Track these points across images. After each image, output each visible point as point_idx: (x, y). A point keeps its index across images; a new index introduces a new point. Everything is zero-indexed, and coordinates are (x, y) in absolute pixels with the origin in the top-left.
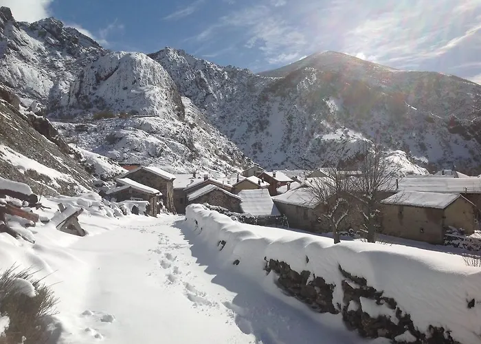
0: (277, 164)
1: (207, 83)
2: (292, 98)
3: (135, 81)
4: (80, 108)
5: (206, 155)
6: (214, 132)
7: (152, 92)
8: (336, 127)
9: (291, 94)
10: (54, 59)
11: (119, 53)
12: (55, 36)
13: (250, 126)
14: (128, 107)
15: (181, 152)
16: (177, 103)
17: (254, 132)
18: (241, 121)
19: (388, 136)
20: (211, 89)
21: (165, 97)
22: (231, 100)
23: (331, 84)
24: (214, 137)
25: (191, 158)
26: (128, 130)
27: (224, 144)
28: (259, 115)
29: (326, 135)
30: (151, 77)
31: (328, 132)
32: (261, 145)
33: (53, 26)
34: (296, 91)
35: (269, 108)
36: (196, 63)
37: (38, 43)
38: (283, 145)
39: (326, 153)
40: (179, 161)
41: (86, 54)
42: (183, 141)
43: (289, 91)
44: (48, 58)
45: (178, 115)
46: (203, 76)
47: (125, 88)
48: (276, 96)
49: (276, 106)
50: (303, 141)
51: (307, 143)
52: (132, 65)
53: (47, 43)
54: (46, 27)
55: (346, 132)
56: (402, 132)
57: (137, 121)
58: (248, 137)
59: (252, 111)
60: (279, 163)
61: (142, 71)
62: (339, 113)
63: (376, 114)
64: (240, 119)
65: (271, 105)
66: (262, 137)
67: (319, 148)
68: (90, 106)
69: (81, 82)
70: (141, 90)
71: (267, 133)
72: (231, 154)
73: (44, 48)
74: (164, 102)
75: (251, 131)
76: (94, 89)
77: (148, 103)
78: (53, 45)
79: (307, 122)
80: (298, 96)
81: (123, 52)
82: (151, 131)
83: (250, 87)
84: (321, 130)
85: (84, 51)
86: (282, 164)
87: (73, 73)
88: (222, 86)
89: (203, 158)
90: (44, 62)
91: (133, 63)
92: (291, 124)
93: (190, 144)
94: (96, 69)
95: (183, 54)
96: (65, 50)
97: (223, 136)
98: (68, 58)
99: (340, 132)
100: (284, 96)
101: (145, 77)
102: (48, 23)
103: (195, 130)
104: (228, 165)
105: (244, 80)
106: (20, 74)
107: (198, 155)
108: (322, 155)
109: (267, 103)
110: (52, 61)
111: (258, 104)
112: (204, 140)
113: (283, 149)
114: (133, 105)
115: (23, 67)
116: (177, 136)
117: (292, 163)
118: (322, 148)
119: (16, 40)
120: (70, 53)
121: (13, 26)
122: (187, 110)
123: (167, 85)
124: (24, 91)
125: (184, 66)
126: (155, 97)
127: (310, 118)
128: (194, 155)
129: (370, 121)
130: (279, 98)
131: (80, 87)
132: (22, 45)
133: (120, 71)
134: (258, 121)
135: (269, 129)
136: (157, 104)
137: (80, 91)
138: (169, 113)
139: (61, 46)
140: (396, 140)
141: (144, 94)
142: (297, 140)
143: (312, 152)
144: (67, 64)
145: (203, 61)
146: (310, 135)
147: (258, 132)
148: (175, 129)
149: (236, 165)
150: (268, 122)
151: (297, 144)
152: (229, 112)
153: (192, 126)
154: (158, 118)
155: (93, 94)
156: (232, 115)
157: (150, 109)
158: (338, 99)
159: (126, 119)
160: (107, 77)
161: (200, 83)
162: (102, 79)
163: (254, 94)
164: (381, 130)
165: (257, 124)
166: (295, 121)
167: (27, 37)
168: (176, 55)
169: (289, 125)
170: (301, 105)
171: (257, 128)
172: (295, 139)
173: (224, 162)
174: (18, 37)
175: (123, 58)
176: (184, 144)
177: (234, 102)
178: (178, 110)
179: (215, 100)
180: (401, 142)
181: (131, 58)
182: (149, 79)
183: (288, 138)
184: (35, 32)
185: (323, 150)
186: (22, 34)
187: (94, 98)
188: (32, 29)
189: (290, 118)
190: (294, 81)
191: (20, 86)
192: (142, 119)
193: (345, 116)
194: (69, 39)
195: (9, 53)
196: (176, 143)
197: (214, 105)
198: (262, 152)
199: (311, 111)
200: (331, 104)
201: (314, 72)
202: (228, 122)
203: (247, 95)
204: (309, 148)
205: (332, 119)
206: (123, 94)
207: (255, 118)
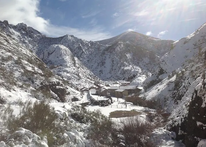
0: (108, 78)
1: (82, 48)
2: (114, 53)
3: (61, 55)
6: (85, 68)
7: (66, 58)
8: (130, 64)
9: (113, 52)
10: (24, 39)
12: (24, 30)
13: (98, 64)
15: (76, 78)
16: (73, 61)
17: (100, 66)
18: (95, 62)
19: (148, 67)
20: (84, 50)
21: (70, 59)
22: (91, 54)
23: (128, 48)
24: (85, 70)
26: (62, 72)
27: (89, 73)
28: (102, 60)
29: (126, 68)
30: (65, 53)
31: (126, 66)
32: (102, 71)
33: (24, 26)
34: (115, 51)
35: (105, 57)
36: (78, 40)
37: (18, 34)
38: (110, 71)
41: (36, 37)
43: (113, 51)
44: (22, 39)
45: (74, 65)
46: (81, 45)
47: (58, 57)
48: (108, 52)
49: (108, 57)
50: (117, 70)
51: (119, 71)
52: (59, 50)
53: (21, 33)
54: (21, 27)
55: (133, 66)
56: (153, 66)
58: (98, 68)
59: (99, 58)
60: (109, 78)
61: (63, 51)
62: (131, 59)
63: (144, 59)
66: (103, 68)
70: (63, 58)
71: (105, 67)
72: (91, 76)
73: (20, 35)
74: (70, 61)
75: (98, 66)
76: (48, 57)
77: (65, 62)
78: (23, 34)
79: (119, 62)
80: (116, 53)
82: (68, 72)
83: (98, 49)
84: (124, 66)
85: (35, 35)
86: (110, 78)
87: (32, 45)
88: (88, 49)
89: (82, 79)
90: (21, 41)
91: (60, 49)
92: (113, 63)
93: (78, 76)
94: (48, 51)
95: (73, 37)
96: (28, 36)
97: (88, 70)
98: (30, 39)
99: (131, 66)
100: (111, 52)
101: (63, 53)
102: (21, 25)
103: (79, 69)
105: (96, 46)
109: (105, 55)
110: (24, 40)
111: (101, 56)
112: (82, 73)
113: (110, 73)
114: (61, 63)
117: (113, 78)
118: (124, 72)
119: (10, 33)
120: (30, 37)
121: (9, 28)
122: (76, 62)
123: (70, 55)
125: (73, 41)
126: (67, 60)
127: (120, 61)
128: (80, 78)
129: (142, 62)
130: (109, 53)
131: (43, 57)
132: (12, 34)
133: (56, 52)
134: (101, 62)
135: (105, 65)
136: (68, 62)
138: (71, 65)
139: (27, 34)
140: (151, 69)
142: (115, 69)
143: (120, 74)
144: (29, 41)
145: (81, 39)
146: (120, 67)
147: (101, 66)
149: (92, 80)
150: (105, 62)
151: (115, 71)
152: (90, 59)
153: (78, 68)
155: (48, 59)
156: (92, 60)
157: (66, 64)
158: (131, 53)
161: (80, 48)
162: (50, 54)
163: (100, 52)
164: (146, 65)
165: (101, 63)
166: (115, 62)
167: (14, 31)
168: (70, 37)
170: (117, 56)
171: (101, 64)
173: (88, 80)
174: (11, 32)
175: (56, 47)
177: (92, 55)
179: (85, 54)
180: (153, 70)
181: (59, 47)
183: (112, 68)
184: (17, 29)
185: (124, 73)
186: (12, 30)
188: (15, 28)
189: (113, 61)
190: (115, 47)
193: (133, 60)
194: (29, 31)
196: (75, 75)
197: (85, 56)
198: (103, 74)
199: (121, 58)
200: (128, 56)
201: (122, 44)
202: (90, 62)
203: (97, 52)
204: (120, 72)
205: (128, 61)
206: (57, 59)
207: (100, 61)
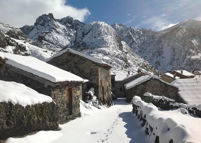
1: (133, 37)
2: (174, 40)
3: (99, 34)
4: (75, 47)
5: (134, 66)
6: (137, 56)
7: (107, 38)
8: (198, 52)
9: (173, 38)
11: (93, 22)
12: (70, 23)
13: (154, 54)
14: (96, 45)
15: (121, 64)
16: (119, 43)
18: (149, 52)
20: (134, 39)
21: (113, 40)
22: (144, 43)
24: (137, 58)
25: (126, 67)
26: (94, 53)
27: (142, 62)
28: (158, 49)
29: (193, 56)
30: (106, 31)
31: (194, 55)
32: (160, 62)
33: (69, 19)
34: (176, 36)
36: (127, 29)
37: (64, 27)
38: (171, 62)
39: (194, 65)
40: (120, 68)
42: (122, 58)
43: (172, 37)
44: (67, 32)
45: (120, 48)
46: (130, 33)
47: (95, 37)
49: (166, 45)
51: (183, 61)
52: (98, 27)
53: (67, 26)
54: (66, 20)
57: (99, 49)
58: (153, 59)
59: (154, 47)
61: (103, 29)
62: (199, 46)
64: (149, 51)
65: (163, 44)
66: (160, 59)
67: (190, 62)
68: (80, 46)
69: (76, 36)
70: (102, 38)
71: (163, 57)
72: (146, 66)
73: (66, 28)
74: (113, 42)
75: (154, 56)
76: (82, 39)
77: (105, 43)
78: (69, 27)
79: (183, 50)
80: (177, 39)
81: (94, 22)
82: (106, 54)
83: (153, 36)
84: (190, 54)
88: (140, 37)
89: (133, 67)
90: (66, 34)
92: (174, 52)
93: (126, 60)
94: (82, 30)
95: (122, 26)
96: (74, 29)
97: (141, 58)
98: (75, 32)
99: (200, 55)
100: (170, 39)
101: (104, 32)
102: (67, 18)
103: (128, 55)
104: (145, 71)
105: (150, 34)
106: (57, 39)
107: (130, 66)
108: (192, 66)
109: (162, 43)
110: (69, 33)
111: (157, 44)
112: (132, 59)
113: (171, 64)
114: (98, 44)
115: (58, 36)
116: (119, 56)
120: (76, 29)
121: (54, 20)
122: (124, 47)
123: (114, 35)
124: (58, 46)
125: (122, 30)
126: (108, 40)
127: (184, 49)
128: (128, 66)
130: (167, 41)
131: (76, 38)
132: (57, 28)
133: (93, 30)
134: (158, 51)
135: (163, 55)
136: (109, 43)
137: (76, 40)
138: (115, 47)
139: (72, 27)
141: (103, 39)
142: (178, 59)
143: (186, 64)
145: (131, 27)
146: (185, 57)
147: (157, 57)
148: (118, 53)
149: (149, 71)
150: (162, 51)
151: (178, 61)
152: (143, 49)
153: (126, 53)
154: (109, 48)
155: (81, 41)
156: (145, 50)
158: (197, 39)
159: (94, 49)
160: (87, 33)
161: (129, 37)
162: (85, 34)
163: (155, 40)
165: (157, 53)
166: (176, 51)
167: (59, 24)
168: (119, 26)
169: (173, 53)
170: (179, 43)
171: (157, 55)
172: (177, 59)
173: (143, 70)
174: (56, 25)
175: (94, 24)
176: (122, 60)
177: (145, 44)
178: (120, 45)
179: (137, 44)
181: (98, 24)
182: (106, 33)
183: (173, 58)
184: (62, 22)
185: (192, 64)
186: (57, 23)
187: (81, 43)
188: (61, 21)
189: (174, 49)
190: (174, 33)
191: (57, 44)
192: (101, 49)
194: (75, 24)
195: (52, 31)
196: (118, 59)
197: (136, 46)
198: (160, 65)
199: (184, 45)
200: (194, 41)
201: (184, 28)
202: (142, 53)
203: (151, 40)
204: (185, 63)
205: (195, 49)
206: (94, 40)
207: (156, 51)
